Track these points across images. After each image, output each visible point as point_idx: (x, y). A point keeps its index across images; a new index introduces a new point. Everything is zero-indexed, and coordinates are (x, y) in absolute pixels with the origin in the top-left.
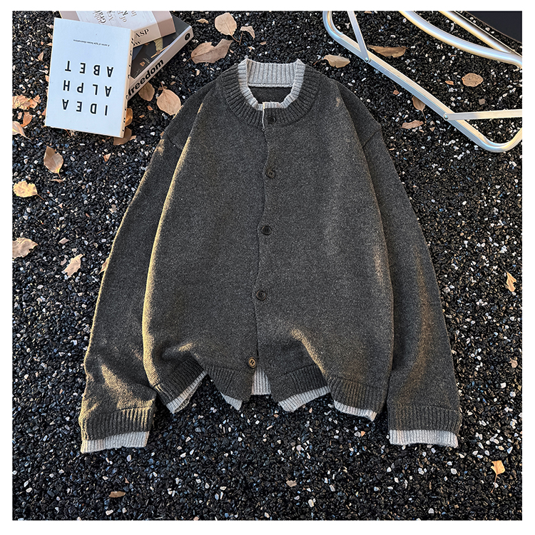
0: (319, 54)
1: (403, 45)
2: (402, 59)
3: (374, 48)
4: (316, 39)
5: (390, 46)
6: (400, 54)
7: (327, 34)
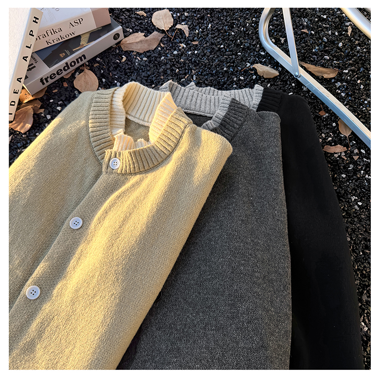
0: (249, 62)
1: (335, 67)
2: (333, 81)
3: (305, 65)
4: (248, 47)
5: (323, 66)
6: (332, 75)
7: (261, 45)
